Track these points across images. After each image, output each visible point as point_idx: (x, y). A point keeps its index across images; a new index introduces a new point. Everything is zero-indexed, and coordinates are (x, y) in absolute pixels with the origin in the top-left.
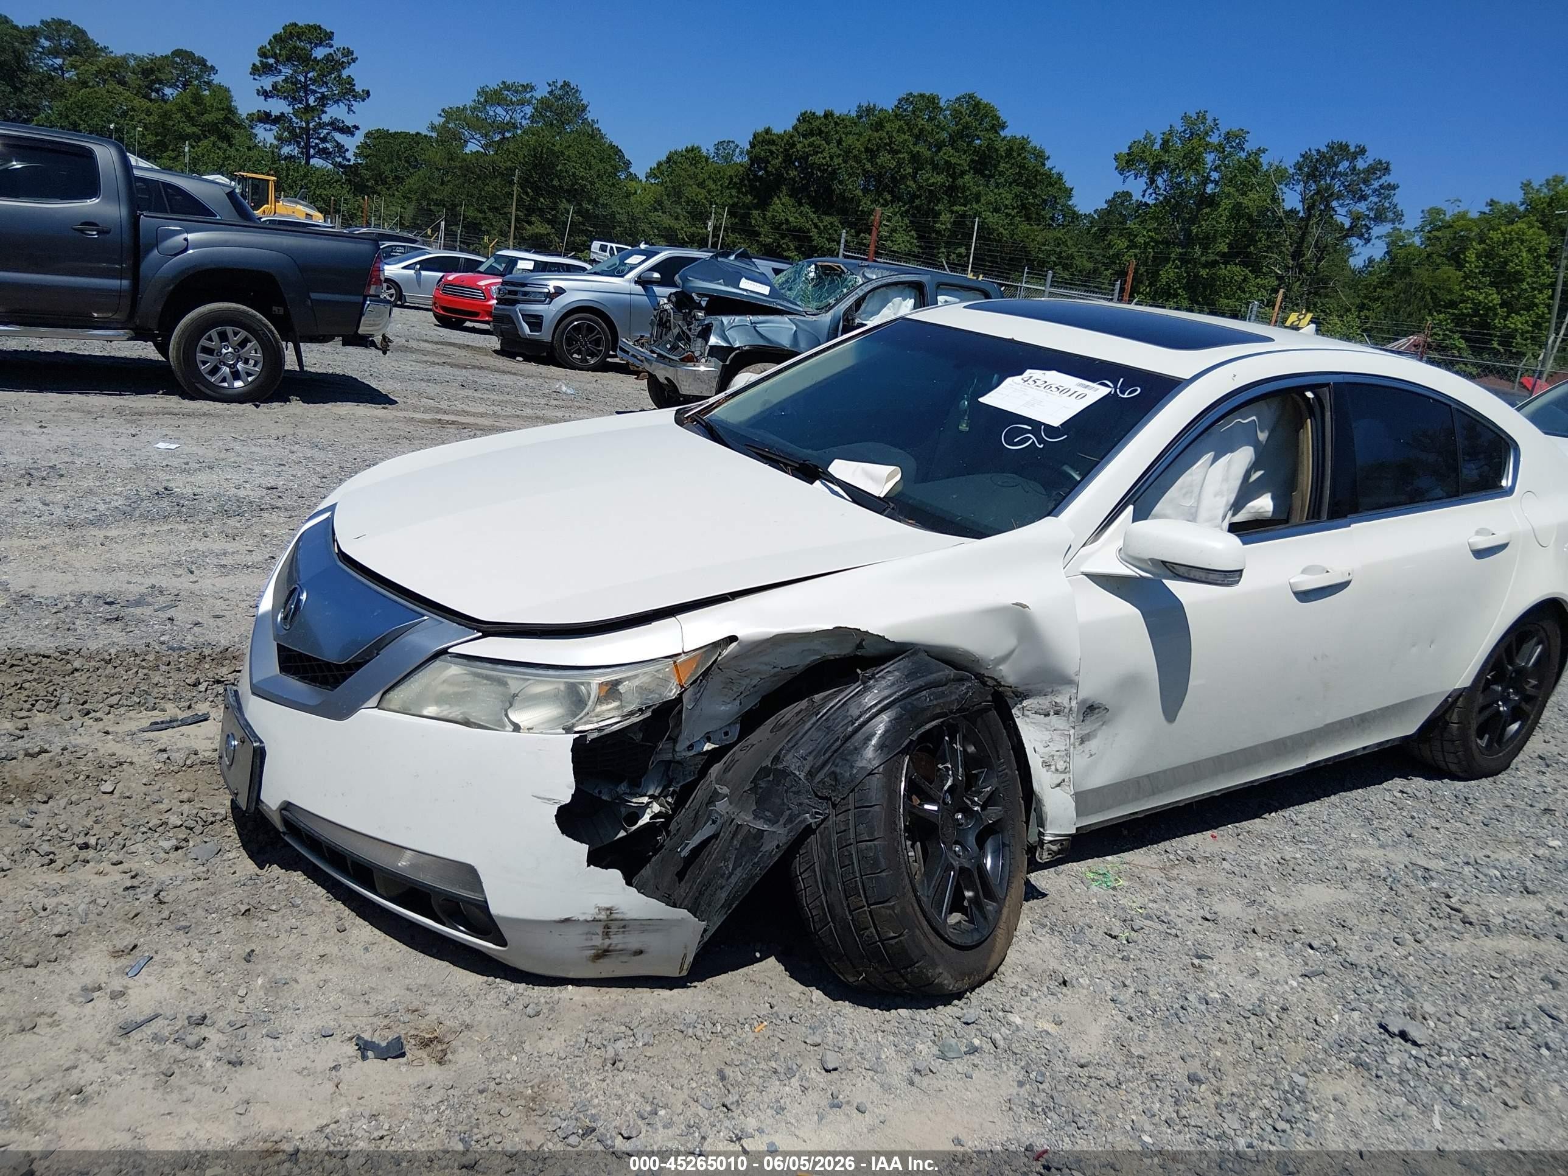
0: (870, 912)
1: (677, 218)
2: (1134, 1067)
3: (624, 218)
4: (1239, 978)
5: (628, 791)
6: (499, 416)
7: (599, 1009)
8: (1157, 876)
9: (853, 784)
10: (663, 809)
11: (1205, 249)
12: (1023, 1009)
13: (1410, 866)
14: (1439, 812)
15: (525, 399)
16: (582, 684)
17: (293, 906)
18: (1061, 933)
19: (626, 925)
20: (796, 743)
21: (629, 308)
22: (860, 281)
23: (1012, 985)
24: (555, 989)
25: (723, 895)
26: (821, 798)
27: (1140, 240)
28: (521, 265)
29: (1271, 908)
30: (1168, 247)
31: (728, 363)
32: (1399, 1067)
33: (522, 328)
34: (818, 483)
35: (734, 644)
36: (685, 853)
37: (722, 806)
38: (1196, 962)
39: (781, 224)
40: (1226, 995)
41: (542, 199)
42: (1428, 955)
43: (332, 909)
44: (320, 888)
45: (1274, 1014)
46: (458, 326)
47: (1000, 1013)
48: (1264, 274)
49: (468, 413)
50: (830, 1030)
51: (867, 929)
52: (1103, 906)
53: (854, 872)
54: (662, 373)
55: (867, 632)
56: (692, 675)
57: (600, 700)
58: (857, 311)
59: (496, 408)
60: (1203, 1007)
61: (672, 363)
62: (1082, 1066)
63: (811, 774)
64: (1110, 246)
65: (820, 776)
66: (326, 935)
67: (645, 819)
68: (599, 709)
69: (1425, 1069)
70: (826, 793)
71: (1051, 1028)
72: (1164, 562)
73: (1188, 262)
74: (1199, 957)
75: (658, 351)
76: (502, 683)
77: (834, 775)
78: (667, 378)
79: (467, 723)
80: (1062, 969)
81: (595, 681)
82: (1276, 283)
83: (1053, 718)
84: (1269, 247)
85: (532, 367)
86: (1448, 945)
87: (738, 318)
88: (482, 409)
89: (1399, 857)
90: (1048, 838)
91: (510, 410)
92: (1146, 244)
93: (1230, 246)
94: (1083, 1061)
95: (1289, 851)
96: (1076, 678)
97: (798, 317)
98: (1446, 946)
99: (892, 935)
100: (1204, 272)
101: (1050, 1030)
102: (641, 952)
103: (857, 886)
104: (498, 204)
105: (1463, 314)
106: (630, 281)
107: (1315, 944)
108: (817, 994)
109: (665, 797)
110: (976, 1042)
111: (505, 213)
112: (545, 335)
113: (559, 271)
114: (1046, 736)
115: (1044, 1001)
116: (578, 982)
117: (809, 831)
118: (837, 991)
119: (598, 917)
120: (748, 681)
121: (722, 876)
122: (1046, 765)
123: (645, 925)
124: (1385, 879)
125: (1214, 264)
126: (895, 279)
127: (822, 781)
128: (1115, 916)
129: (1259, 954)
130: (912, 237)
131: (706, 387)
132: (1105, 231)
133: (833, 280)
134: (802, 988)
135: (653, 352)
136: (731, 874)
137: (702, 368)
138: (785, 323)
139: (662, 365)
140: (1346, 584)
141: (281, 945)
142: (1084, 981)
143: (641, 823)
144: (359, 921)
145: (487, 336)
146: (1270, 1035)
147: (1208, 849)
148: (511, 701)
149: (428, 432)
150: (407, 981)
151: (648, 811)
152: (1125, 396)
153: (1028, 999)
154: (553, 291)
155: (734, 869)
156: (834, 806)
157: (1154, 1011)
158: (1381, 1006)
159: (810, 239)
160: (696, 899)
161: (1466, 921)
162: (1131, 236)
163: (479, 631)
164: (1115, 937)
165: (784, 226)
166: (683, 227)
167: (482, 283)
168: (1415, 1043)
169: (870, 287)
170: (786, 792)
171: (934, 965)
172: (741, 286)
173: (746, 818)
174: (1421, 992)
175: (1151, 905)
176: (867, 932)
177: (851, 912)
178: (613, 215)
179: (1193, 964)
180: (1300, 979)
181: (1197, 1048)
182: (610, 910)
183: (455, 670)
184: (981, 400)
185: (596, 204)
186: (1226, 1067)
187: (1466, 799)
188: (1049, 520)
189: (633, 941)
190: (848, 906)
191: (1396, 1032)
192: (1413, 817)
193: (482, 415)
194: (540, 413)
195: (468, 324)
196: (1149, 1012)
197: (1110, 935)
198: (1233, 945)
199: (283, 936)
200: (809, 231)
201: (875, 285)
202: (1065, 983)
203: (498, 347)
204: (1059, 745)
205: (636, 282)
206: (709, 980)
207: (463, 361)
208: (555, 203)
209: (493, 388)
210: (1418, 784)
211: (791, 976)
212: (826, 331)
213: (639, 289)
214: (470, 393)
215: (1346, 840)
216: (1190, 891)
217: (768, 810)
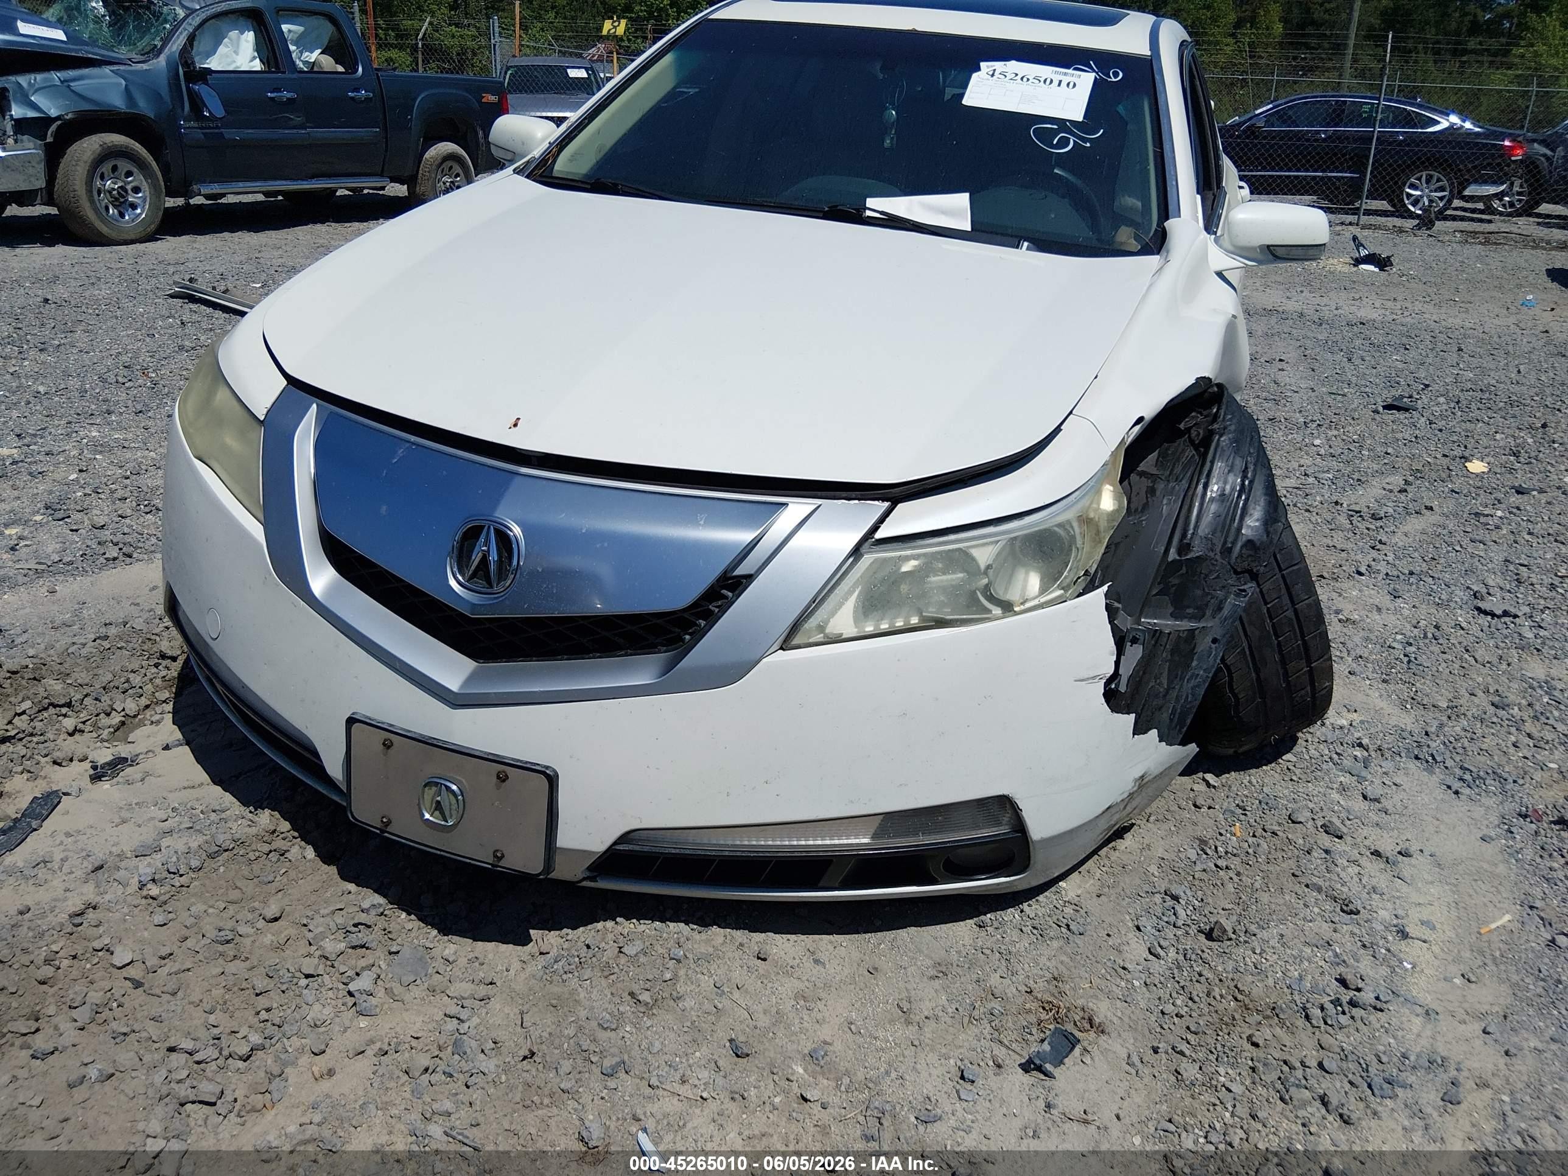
2: (1458, 717)
9: (1272, 547)
16: (1059, 525)
20: (1197, 523)
22: (181, 13)
26: (1240, 573)
31: (49, 140)
37: (1122, 622)
45: (1441, 634)
50: (1282, 801)
53: (1295, 637)
57: (1085, 539)
58: (192, 51)
63: (1227, 551)
65: (1237, 550)
68: (1086, 549)
70: (1245, 566)
72: (1269, 247)
81: (1071, 516)
87: (39, 77)
97: (121, 67)
103: (1299, 649)
108: (1211, 778)
110: (1358, 754)
119: (1132, 791)
127: (1240, 555)
138: (107, 76)
148: (987, 576)
152: (1114, 80)
158: (1457, 600)
163: (885, 501)
169: (197, 21)
170: (1205, 579)
172: (21, 31)
173: (1170, 624)
177: (1287, 679)
182: (1141, 777)
184: (966, 103)
201: (202, 17)
212: (166, 82)
217: (1188, 607)
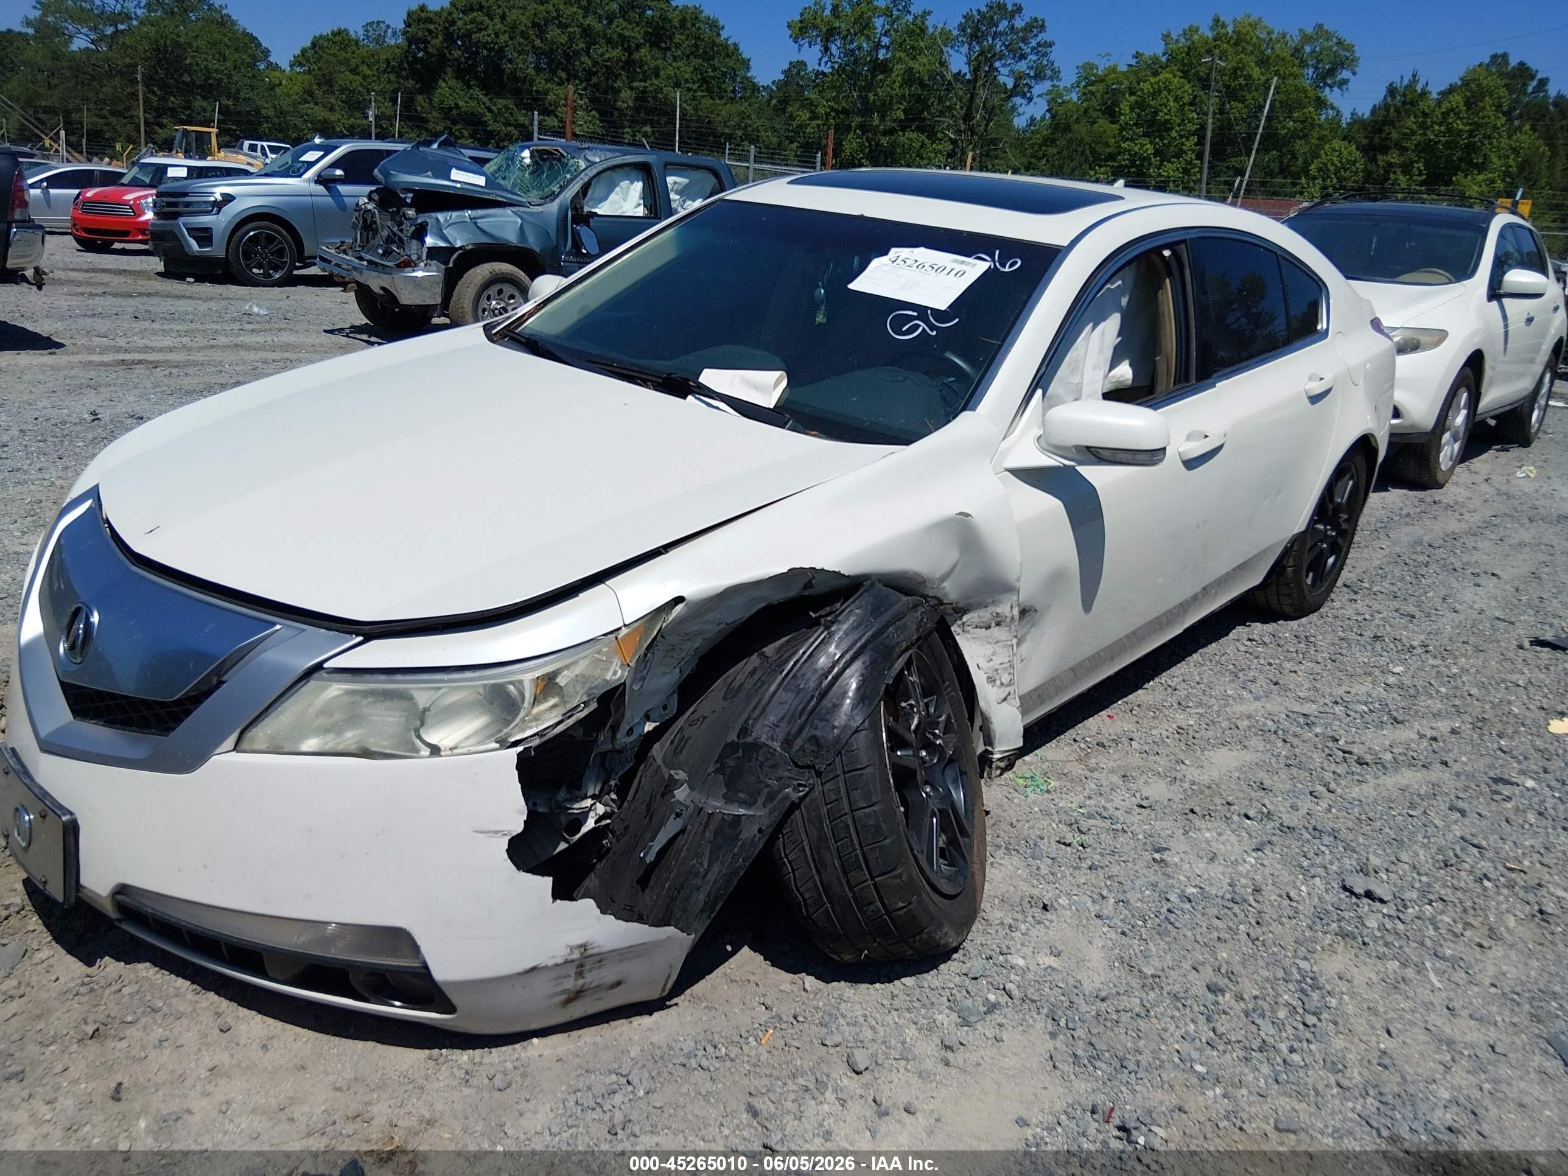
0: (875, 885)
1: (332, 109)
2: (1153, 989)
3: (271, 112)
4: (1202, 865)
5: (568, 797)
6: (190, 349)
7: (577, 1060)
8: (1078, 770)
9: (838, 747)
10: (608, 809)
11: (882, 119)
12: (1019, 946)
13: (1291, 714)
14: (1289, 655)
15: (214, 326)
16: (511, 683)
17: (153, 1010)
18: (1018, 852)
19: (601, 959)
20: (764, 709)
21: (313, 212)
22: (583, 164)
23: (998, 922)
24: (517, 1046)
25: (702, 897)
26: (801, 767)
27: (821, 110)
28: (172, 173)
29: (1193, 783)
30: (848, 116)
31: (451, 265)
32: (1379, 929)
33: (189, 245)
34: (690, 398)
35: (680, 607)
36: (650, 858)
37: (681, 794)
38: (1157, 856)
39: (451, 109)
40: (1201, 888)
41: (172, 99)
42: (1347, 805)
43: (205, 1004)
44: (180, 981)
45: (1251, 899)
46: (105, 248)
47: (1001, 958)
48: (940, 140)
49: (153, 349)
50: (842, 1021)
51: (871, 903)
52: (1046, 813)
53: (853, 845)
54: (376, 282)
55: (823, 570)
56: (637, 650)
57: (536, 701)
58: (584, 198)
59: (184, 340)
60: (1188, 906)
61: (386, 270)
62: (1103, 1000)
63: (787, 743)
64: (792, 117)
65: (799, 743)
66: (209, 1040)
67: (590, 824)
68: (535, 711)
69: (1401, 927)
70: (807, 761)
71: (1051, 961)
72: (1088, 448)
73: (868, 131)
74: (1158, 851)
75: (368, 257)
76: (405, 697)
77: (814, 740)
78: (383, 288)
79: (366, 753)
80: (1036, 892)
81: (528, 677)
82: (951, 147)
83: (995, 631)
84: (941, 112)
85: (206, 288)
86: (1357, 790)
87: (455, 214)
88: (167, 342)
89: (1278, 705)
90: (997, 756)
91: (201, 341)
92: (827, 114)
93: (905, 111)
94: (1103, 994)
95: (1181, 718)
96: (1017, 585)
97: (522, 209)
98: (1355, 792)
99: (901, 905)
100: (884, 141)
101: (1054, 965)
102: (619, 983)
103: (857, 859)
104: (120, 107)
105: (1121, 166)
106: (309, 180)
107: (1251, 813)
108: (810, 981)
109: (608, 794)
110: (992, 997)
111: (131, 117)
112: (217, 249)
113: (217, 176)
114: (988, 650)
115: (1034, 932)
116: (543, 1033)
117: (794, 806)
118: (829, 972)
119: (569, 958)
120: (689, 644)
121: (697, 875)
122: (991, 680)
123: (624, 954)
124: (1275, 733)
125: (891, 132)
126: (619, 161)
127: (802, 749)
128: (1060, 822)
129: (1208, 835)
130: (594, 117)
131: (428, 294)
132: (784, 102)
133: (551, 167)
134: (789, 976)
135: (361, 259)
136: (707, 872)
137: (419, 274)
138: (508, 216)
139: (375, 274)
140: (1221, 447)
141: (155, 1067)
142: (1064, 901)
143: (585, 829)
144: (243, 1012)
145: (143, 258)
146: (1258, 923)
147: (1111, 731)
148: (421, 718)
149: (114, 376)
150: (331, 1078)
151: (592, 814)
152: (1007, 269)
153: (1018, 934)
154: (219, 198)
155: (710, 864)
156: (819, 774)
157: (1144, 921)
158: (1334, 868)
159: (485, 124)
160: (668, 907)
161: (1361, 762)
162: (811, 106)
163: (358, 635)
164: (1069, 845)
165: (454, 112)
166: (339, 118)
167: (129, 197)
168: (1382, 901)
169: (594, 171)
170: (761, 766)
171: (940, 926)
172: (452, 177)
173: (716, 805)
174: (1359, 844)
175: (1088, 802)
176: (872, 907)
177: (851, 888)
178: (258, 111)
179: (1154, 859)
180: (1254, 854)
181: (1203, 954)
182: (584, 947)
183: (335, 689)
184: (851, 286)
185: (237, 99)
186: (1238, 969)
187: (1306, 637)
188: (965, 416)
189: (609, 974)
190: (848, 882)
191: (1362, 892)
192: (1270, 664)
193: (171, 350)
194: (238, 340)
195: (117, 246)
196: (1140, 923)
197: (1065, 844)
198: (1182, 831)
199: (153, 1054)
200: (482, 115)
201: (600, 168)
202: (1045, 907)
203: (161, 268)
204: (1002, 657)
205: (316, 182)
206: (688, 992)
207: (124, 289)
208: (189, 102)
209: (172, 317)
210: (1258, 629)
211: (773, 965)
212: (555, 223)
213: (321, 189)
214: (147, 324)
215: (1226, 697)
216: (1115, 779)
217: (740, 791)
